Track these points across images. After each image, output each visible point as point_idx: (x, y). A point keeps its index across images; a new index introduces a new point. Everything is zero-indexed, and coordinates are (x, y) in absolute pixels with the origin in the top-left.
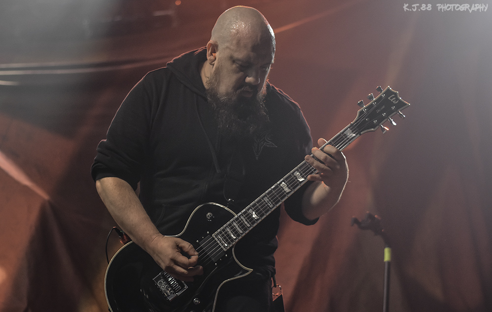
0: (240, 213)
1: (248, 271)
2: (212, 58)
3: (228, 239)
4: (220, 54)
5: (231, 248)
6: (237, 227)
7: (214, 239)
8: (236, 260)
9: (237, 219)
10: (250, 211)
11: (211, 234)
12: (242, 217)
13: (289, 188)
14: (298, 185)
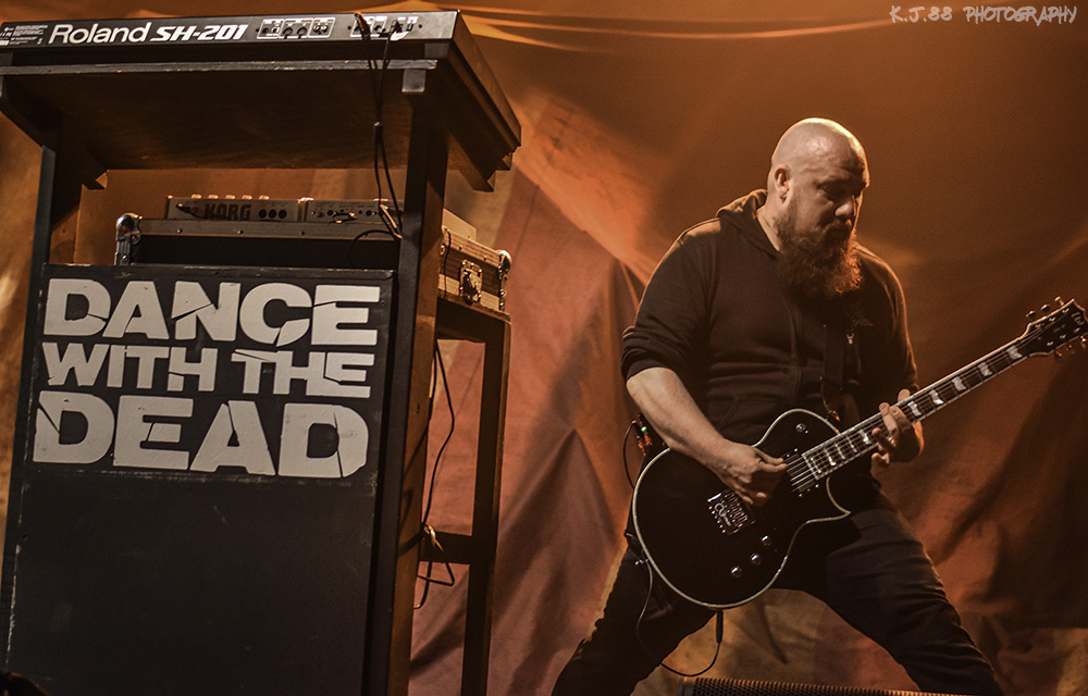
0: (845, 432)
1: (844, 513)
2: (783, 189)
3: (824, 464)
4: (796, 180)
5: (826, 477)
6: (839, 449)
7: (803, 460)
8: (830, 495)
9: (840, 439)
10: (861, 431)
11: (800, 453)
12: (848, 438)
13: (920, 411)
14: (932, 409)
